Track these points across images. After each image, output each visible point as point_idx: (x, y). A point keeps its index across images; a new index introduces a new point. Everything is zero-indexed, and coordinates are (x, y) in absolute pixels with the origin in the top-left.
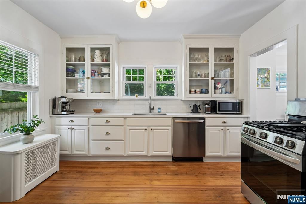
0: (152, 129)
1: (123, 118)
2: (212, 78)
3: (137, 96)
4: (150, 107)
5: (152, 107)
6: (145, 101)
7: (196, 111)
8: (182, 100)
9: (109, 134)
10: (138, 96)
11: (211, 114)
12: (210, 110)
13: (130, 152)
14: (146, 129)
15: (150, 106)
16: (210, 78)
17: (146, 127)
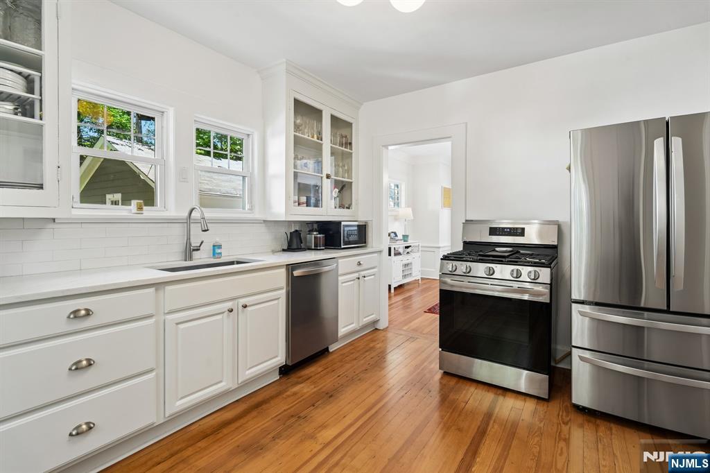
0: (245, 306)
1: (152, 290)
2: (328, 177)
3: (140, 208)
4: (188, 243)
5: (195, 243)
6: (166, 225)
7: (297, 245)
8: (264, 221)
9: (90, 363)
10: (145, 208)
11: (325, 251)
12: (322, 242)
13: (179, 403)
14: (231, 311)
15: (189, 239)
16: (324, 176)
17: (229, 305)
